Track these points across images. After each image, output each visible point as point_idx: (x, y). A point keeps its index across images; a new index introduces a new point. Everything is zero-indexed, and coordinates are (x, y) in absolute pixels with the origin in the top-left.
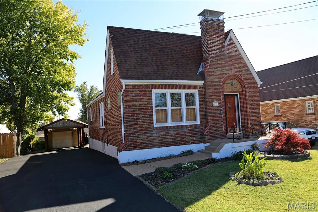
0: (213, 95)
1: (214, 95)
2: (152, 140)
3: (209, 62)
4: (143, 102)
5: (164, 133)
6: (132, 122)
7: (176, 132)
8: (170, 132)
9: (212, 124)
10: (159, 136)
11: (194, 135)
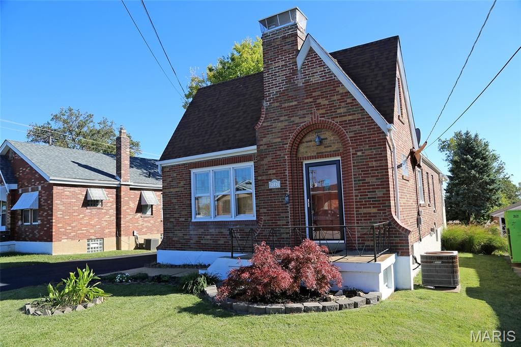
0: (270, 169)
1: (273, 169)
2: (188, 239)
3: (265, 110)
4: (179, 187)
5: (202, 230)
6: (168, 214)
7: (217, 230)
8: (210, 231)
9: (268, 220)
10: (197, 235)
11: (245, 237)
